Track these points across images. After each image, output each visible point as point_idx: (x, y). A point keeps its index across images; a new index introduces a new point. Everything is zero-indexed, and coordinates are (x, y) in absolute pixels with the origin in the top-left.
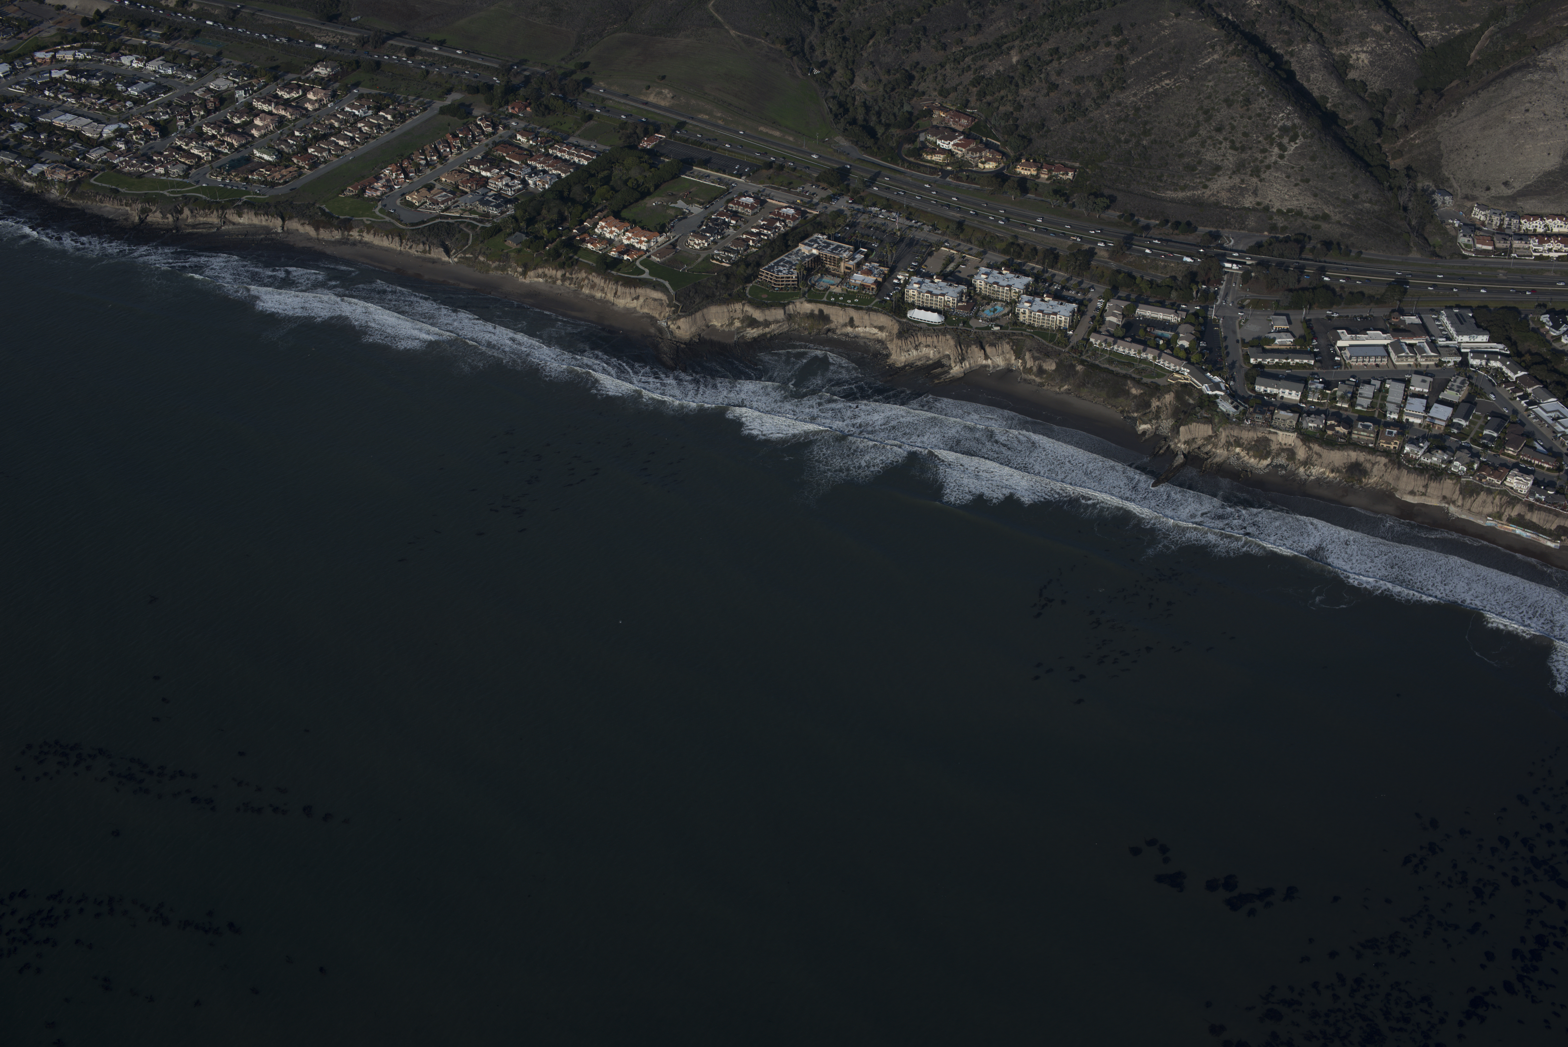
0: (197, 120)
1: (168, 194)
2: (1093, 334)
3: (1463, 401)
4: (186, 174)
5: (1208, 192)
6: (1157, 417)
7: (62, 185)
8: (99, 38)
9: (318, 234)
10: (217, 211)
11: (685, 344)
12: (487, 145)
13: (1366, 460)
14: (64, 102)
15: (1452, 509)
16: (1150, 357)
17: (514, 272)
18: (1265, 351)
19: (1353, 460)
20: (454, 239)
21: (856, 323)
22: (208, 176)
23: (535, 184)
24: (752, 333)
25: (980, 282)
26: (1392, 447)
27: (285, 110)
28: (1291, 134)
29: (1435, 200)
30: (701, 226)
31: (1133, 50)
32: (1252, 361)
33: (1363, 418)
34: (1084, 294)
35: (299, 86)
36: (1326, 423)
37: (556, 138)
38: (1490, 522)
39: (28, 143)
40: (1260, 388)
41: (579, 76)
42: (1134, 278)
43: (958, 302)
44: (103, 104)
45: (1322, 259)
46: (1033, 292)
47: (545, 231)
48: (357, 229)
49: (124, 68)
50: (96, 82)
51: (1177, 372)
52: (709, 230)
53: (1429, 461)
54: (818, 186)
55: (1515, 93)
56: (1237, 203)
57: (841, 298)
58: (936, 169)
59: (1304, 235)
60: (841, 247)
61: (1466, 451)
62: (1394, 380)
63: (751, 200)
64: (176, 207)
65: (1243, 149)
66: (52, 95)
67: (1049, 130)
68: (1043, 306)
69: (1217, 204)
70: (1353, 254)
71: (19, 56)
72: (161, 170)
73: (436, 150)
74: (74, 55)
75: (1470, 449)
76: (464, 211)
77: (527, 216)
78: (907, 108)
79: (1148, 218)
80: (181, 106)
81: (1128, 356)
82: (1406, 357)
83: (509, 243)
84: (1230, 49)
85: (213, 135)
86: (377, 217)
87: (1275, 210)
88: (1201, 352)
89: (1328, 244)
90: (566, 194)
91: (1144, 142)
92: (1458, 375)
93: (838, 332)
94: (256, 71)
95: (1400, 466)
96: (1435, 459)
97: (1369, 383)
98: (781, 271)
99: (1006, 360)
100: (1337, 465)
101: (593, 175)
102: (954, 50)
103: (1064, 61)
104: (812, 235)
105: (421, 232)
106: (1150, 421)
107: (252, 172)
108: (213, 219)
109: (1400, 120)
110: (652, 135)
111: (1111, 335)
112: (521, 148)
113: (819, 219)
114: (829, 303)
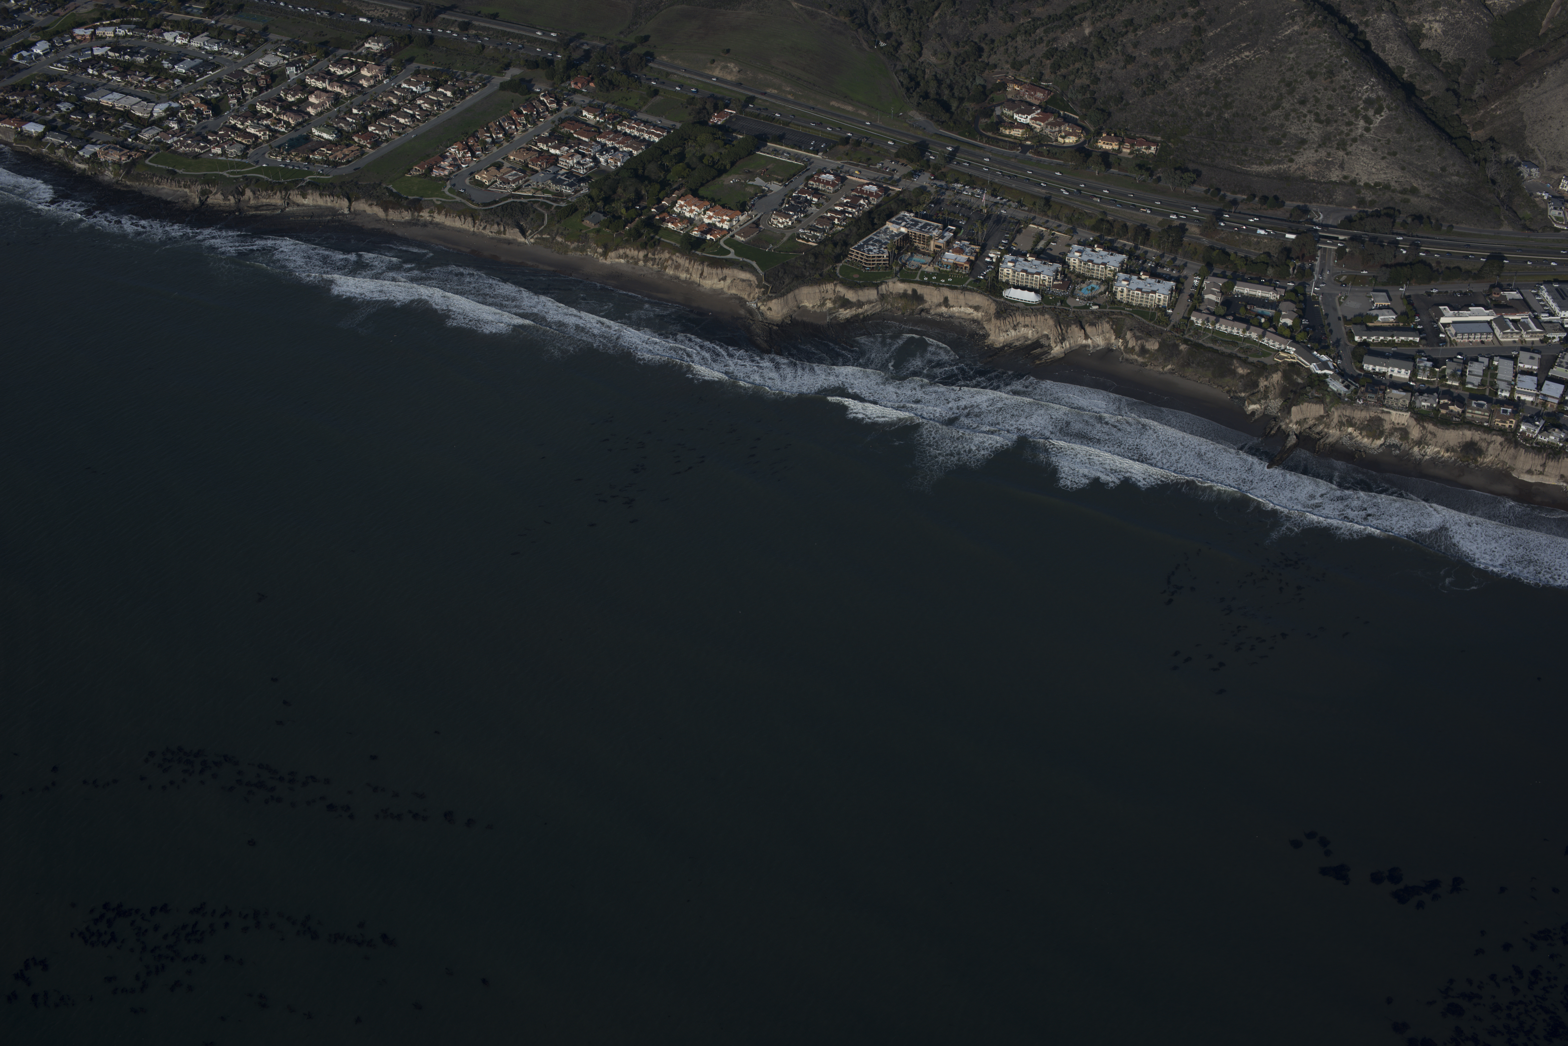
0: (248, 97)
1: (227, 175)
2: (1194, 313)
4: (244, 155)
5: (1294, 166)
6: (1266, 397)
7: (116, 166)
8: (140, 13)
9: (387, 215)
10: (281, 192)
11: (777, 325)
12: (553, 122)
13: (1481, 439)
14: (109, 80)
16: (1254, 336)
17: (594, 253)
18: (1369, 329)
19: (1468, 439)
20: (529, 219)
21: (951, 302)
22: (267, 155)
23: (606, 161)
24: (845, 313)
25: (1074, 259)
26: (1507, 425)
27: (341, 87)
28: (1376, 106)
29: (1521, 172)
30: (782, 204)
31: (1211, 21)
32: (1357, 339)
33: (1475, 396)
34: (1179, 272)
35: (352, 63)
36: (1439, 402)
37: (624, 114)
39: (77, 123)
40: (1369, 367)
41: (640, 50)
42: (1228, 254)
43: (1054, 281)
44: (150, 82)
45: (1415, 234)
46: (1129, 270)
47: (623, 211)
48: (428, 210)
49: (167, 44)
50: (140, 60)
51: (1283, 351)
52: (792, 208)
53: (1546, 440)
54: (897, 162)
56: (1323, 177)
57: (934, 278)
58: (1015, 143)
59: (1394, 209)
60: (930, 225)
62: (1502, 357)
63: (832, 177)
64: (237, 188)
65: (1328, 122)
66: (96, 73)
67: (1127, 104)
68: (1141, 285)
69: (1303, 178)
70: (1444, 228)
71: (57, 33)
72: (218, 151)
73: (501, 128)
74: (115, 31)
76: (537, 190)
77: (603, 195)
78: (979, 81)
79: (1234, 192)
80: (232, 84)
81: (1230, 335)
82: (1512, 333)
83: (587, 222)
84: (1311, 20)
85: (268, 113)
86: (447, 197)
88: (1304, 330)
89: (1418, 218)
90: (640, 172)
91: (1226, 115)
92: (1566, 351)
93: (932, 312)
94: (306, 47)
95: (1517, 444)
96: (1552, 438)
97: (1476, 360)
98: (871, 251)
99: (1106, 339)
100: (1452, 444)
101: (666, 153)
102: (1022, 21)
103: (1140, 33)
104: (897, 213)
105: (494, 212)
106: (1259, 400)
107: (313, 152)
108: (277, 200)
109: (1478, 90)
110: (722, 110)
111: (1213, 314)
112: (588, 125)
113: (901, 196)
114: (922, 283)
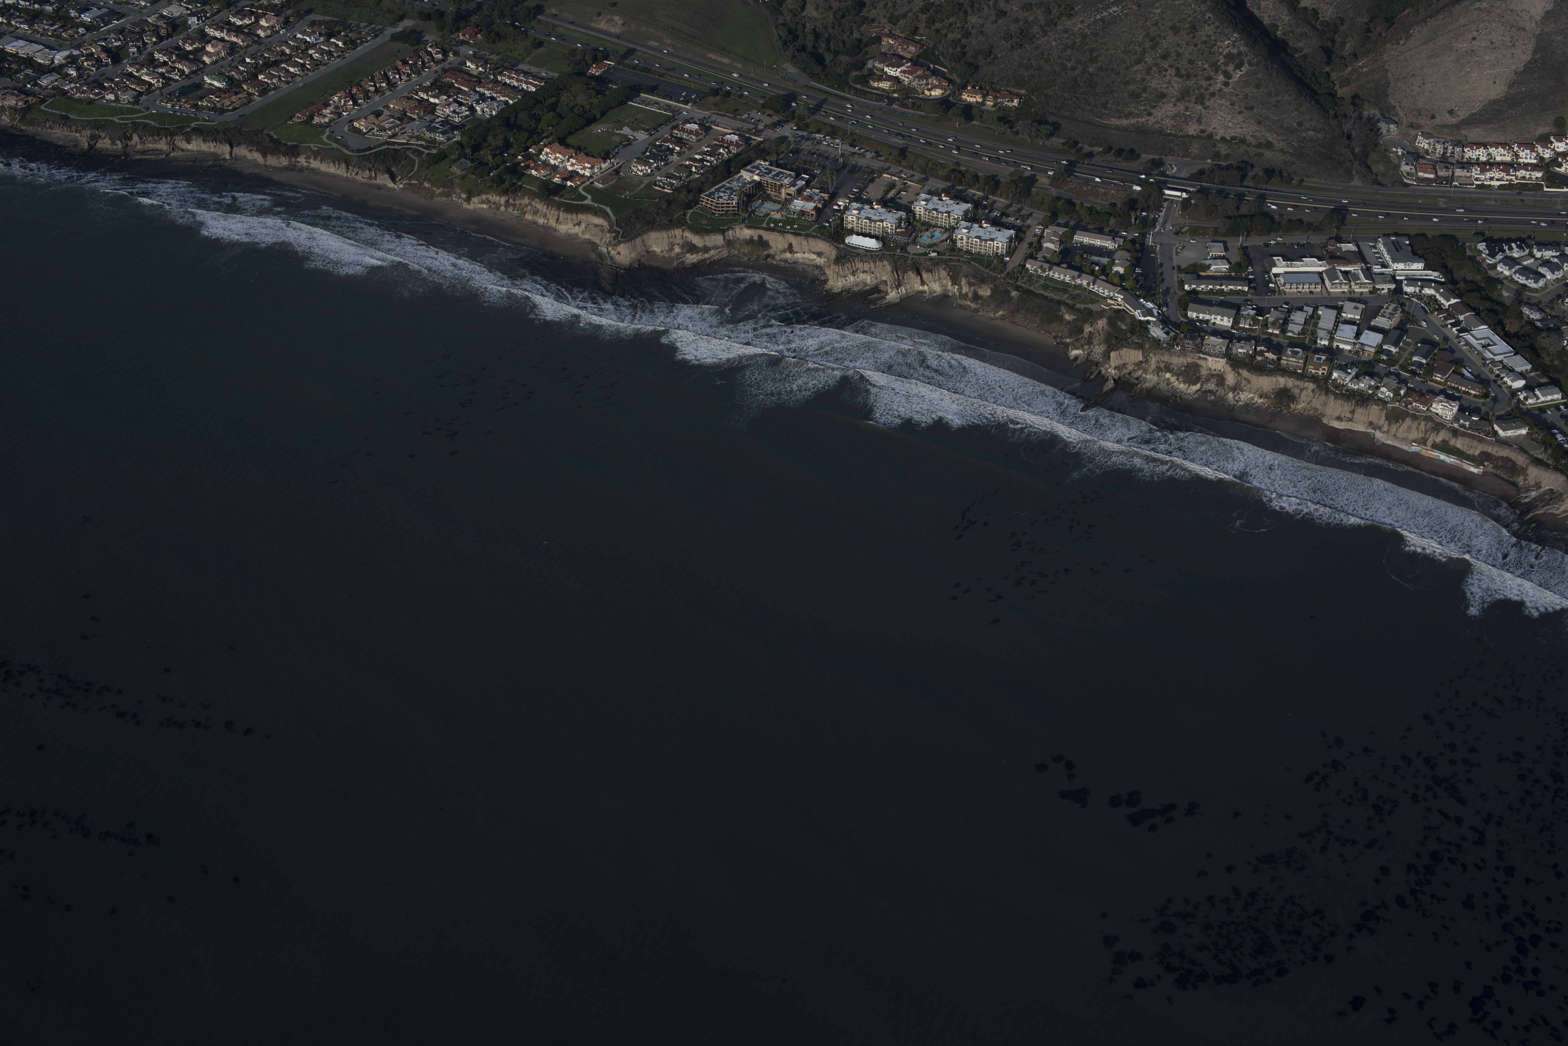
0: (149, 46)
1: (117, 121)
2: (1029, 260)
3: (1395, 328)
4: (136, 101)
5: (1152, 120)
6: (1089, 342)
7: (12, 111)
9: (265, 161)
10: (166, 137)
11: (625, 269)
12: (436, 72)
13: (1294, 386)
14: (17, 28)
15: (1378, 435)
16: (1085, 283)
17: (459, 198)
18: (1200, 277)
19: (1282, 386)
20: (400, 166)
21: (795, 248)
22: (158, 102)
23: (483, 110)
24: (692, 258)
25: (920, 208)
26: (1320, 373)
27: (237, 36)
28: (1237, 61)
29: (1380, 129)
30: (645, 153)
32: (1186, 287)
33: (1293, 344)
34: (1023, 221)
35: (252, 13)
36: (1255, 349)
37: (506, 65)
38: (1415, 448)
40: (1192, 315)
41: (531, 3)
42: (1074, 205)
43: (897, 228)
44: (55, 30)
45: (1264, 187)
46: (972, 218)
47: (490, 158)
48: (304, 156)
50: (49, 8)
51: (1111, 298)
52: (653, 156)
53: (1356, 387)
54: (763, 113)
55: (1463, 21)
56: (1181, 131)
57: (780, 224)
58: (882, 95)
59: (1247, 163)
60: (782, 173)
61: (1394, 377)
62: (1327, 307)
63: (696, 127)
64: (125, 133)
65: (1188, 76)
66: (5, 21)
67: (996, 58)
68: (981, 233)
69: (1161, 132)
70: (1294, 182)
72: (111, 97)
73: (386, 77)
75: (1398, 375)
77: (473, 142)
78: (856, 35)
79: (1092, 145)
80: (134, 33)
81: (1063, 282)
82: (1340, 284)
83: (454, 169)
85: (165, 61)
86: (324, 144)
87: (1218, 138)
88: (1135, 279)
89: (1270, 173)
90: (512, 121)
91: (1091, 70)
92: (1391, 302)
93: (777, 257)
95: (1327, 391)
96: (1362, 385)
97: (1301, 309)
98: (721, 197)
99: (943, 286)
100: (1265, 391)
101: (541, 102)
104: (754, 162)
105: (367, 158)
106: (1082, 346)
107: (201, 99)
108: (162, 145)
109: (1348, 48)
110: (601, 61)
111: (1047, 261)
112: (470, 75)
113: (762, 145)
114: (766, 229)
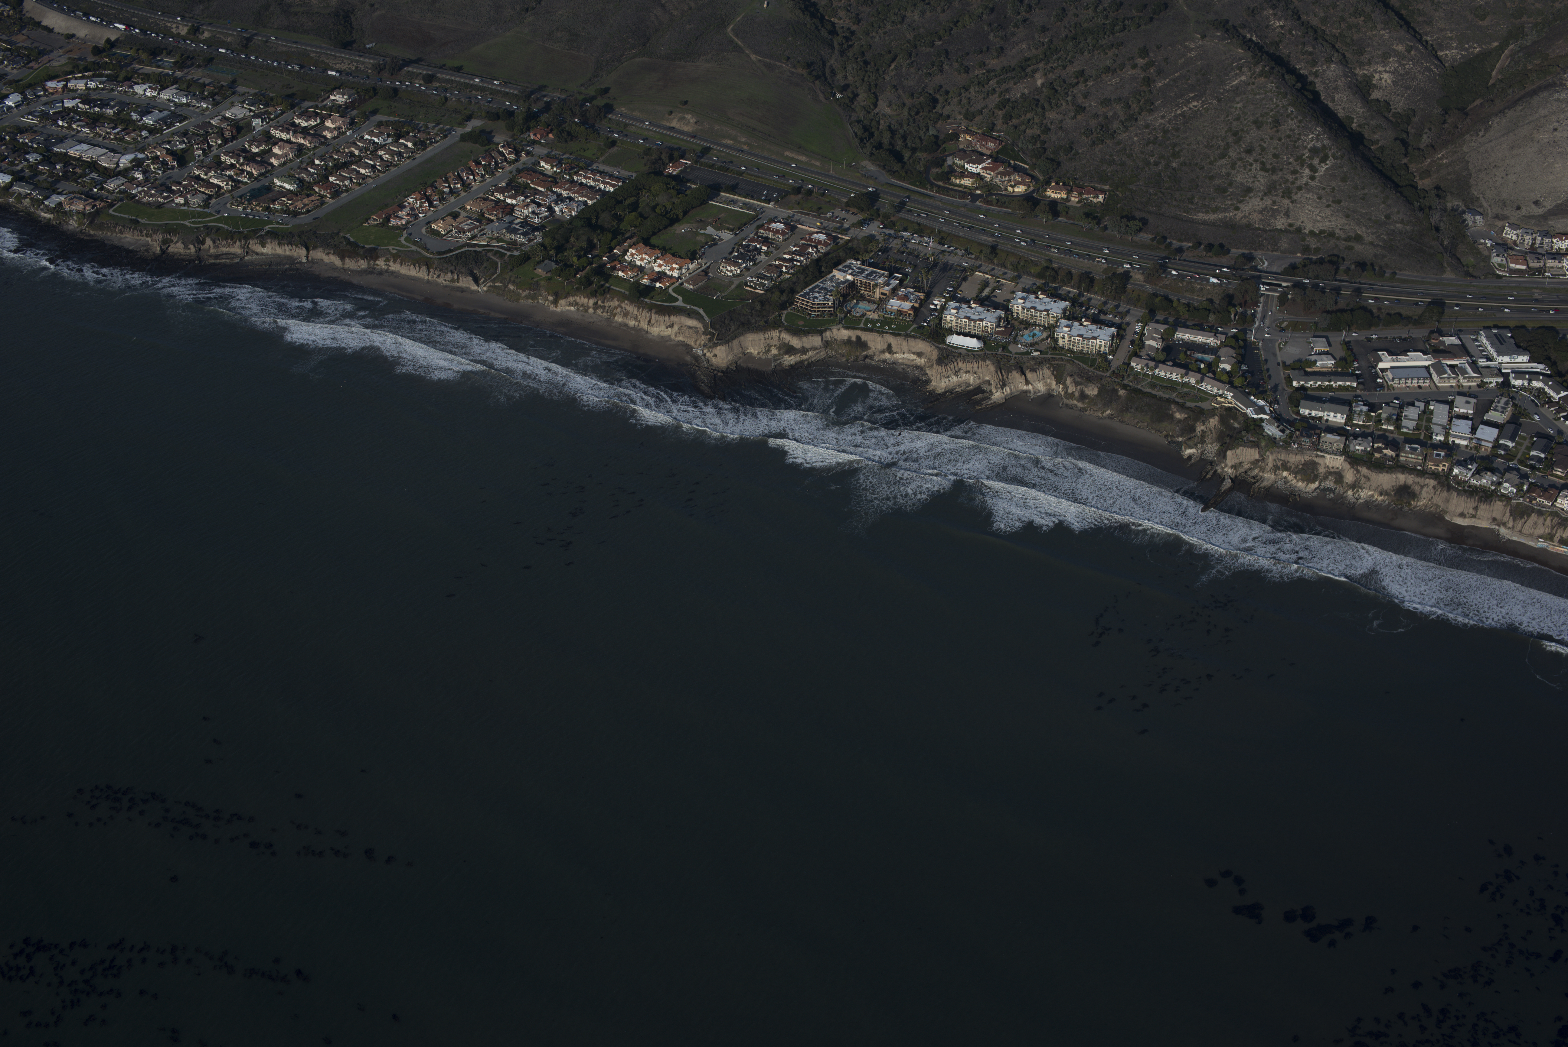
0: (214, 148)
1: (189, 225)
2: (1134, 358)
3: (1508, 422)
4: (207, 205)
5: (1240, 214)
6: (1202, 441)
7: (80, 216)
8: (111, 67)
9: (343, 264)
10: (240, 241)
11: (722, 372)
12: (511, 172)
13: (1414, 483)
14: (78, 132)
15: (1503, 531)
16: (1193, 381)
17: (545, 301)
18: (1307, 374)
19: (1402, 483)
20: (482, 268)
21: (894, 349)
22: (228, 205)
23: (561, 211)
24: (790, 360)
25: (1018, 306)
26: (1440, 469)
27: (304, 138)
28: (1321, 155)
29: (1465, 220)
30: (732, 253)
31: (1160, 72)
32: (1295, 384)
33: (1409, 440)
34: (1122, 318)
35: (317, 114)
36: (1373, 446)
37: (581, 165)
38: (1542, 544)
39: (44, 174)
40: (1305, 412)
41: (600, 102)
42: (1171, 301)
43: (996, 327)
44: (118, 133)
45: (1358, 281)
46: (1071, 316)
47: (575, 259)
48: (384, 259)
49: (137, 96)
50: (110, 112)
51: (1221, 396)
52: (741, 256)
53: (1478, 483)
54: (848, 211)
55: (1542, 112)
56: (1269, 225)
57: (878, 324)
58: (965, 192)
59: (1338, 256)
60: (876, 272)
61: (1515, 472)
62: (1438, 401)
63: (782, 226)
64: (197, 237)
65: (1274, 170)
66: (65, 125)
67: (1077, 153)
68: (1082, 331)
69: (1249, 226)
70: (1387, 275)
71: (30, 86)
72: (181, 200)
73: (460, 178)
74: (86, 84)
75: (1518, 470)
76: (491, 239)
77: (556, 244)
78: (932, 131)
79: (1180, 240)
80: (198, 135)
81: (1170, 380)
82: (1449, 378)
83: (539, 271)
84: (1258, 70)
85: (232, 164)
86: (403, 246)
87: (1307, 232)
88: (1243, 375)
89: (1362, 265)
90: (594, 221)
91: (1174, 165)
92: (1502, 395)
93: (876, 358)
94: (272, 99)
95: (1449, 488)
96: (1484, 481)
97: (1413, 404)
98: (817, 298)
99: (1047, 385)
100: (1385, 487)
101: (620, 202)
102: (976, 73)
103: (1090, 84)
104: (845, 261)
105: (448, 261)
106: (1196, 445)
107: (273, 201)
108: (237, 249)
109: (1426, 139)
110: (677, 161)
111: (1152, 359)
112: (545, 175)
113: (850, 244)
114: (864, 329)
